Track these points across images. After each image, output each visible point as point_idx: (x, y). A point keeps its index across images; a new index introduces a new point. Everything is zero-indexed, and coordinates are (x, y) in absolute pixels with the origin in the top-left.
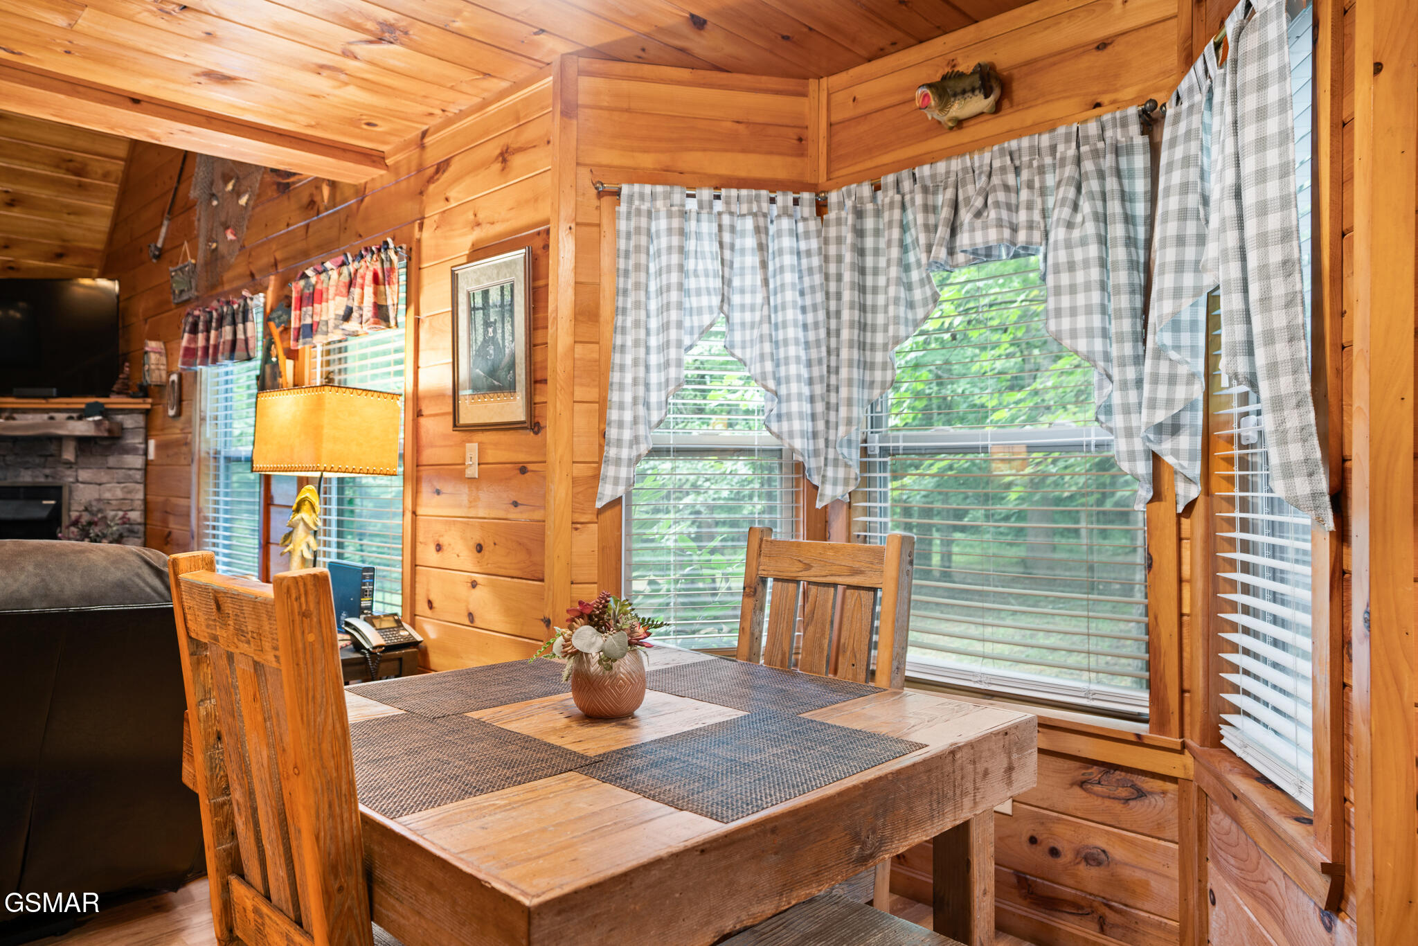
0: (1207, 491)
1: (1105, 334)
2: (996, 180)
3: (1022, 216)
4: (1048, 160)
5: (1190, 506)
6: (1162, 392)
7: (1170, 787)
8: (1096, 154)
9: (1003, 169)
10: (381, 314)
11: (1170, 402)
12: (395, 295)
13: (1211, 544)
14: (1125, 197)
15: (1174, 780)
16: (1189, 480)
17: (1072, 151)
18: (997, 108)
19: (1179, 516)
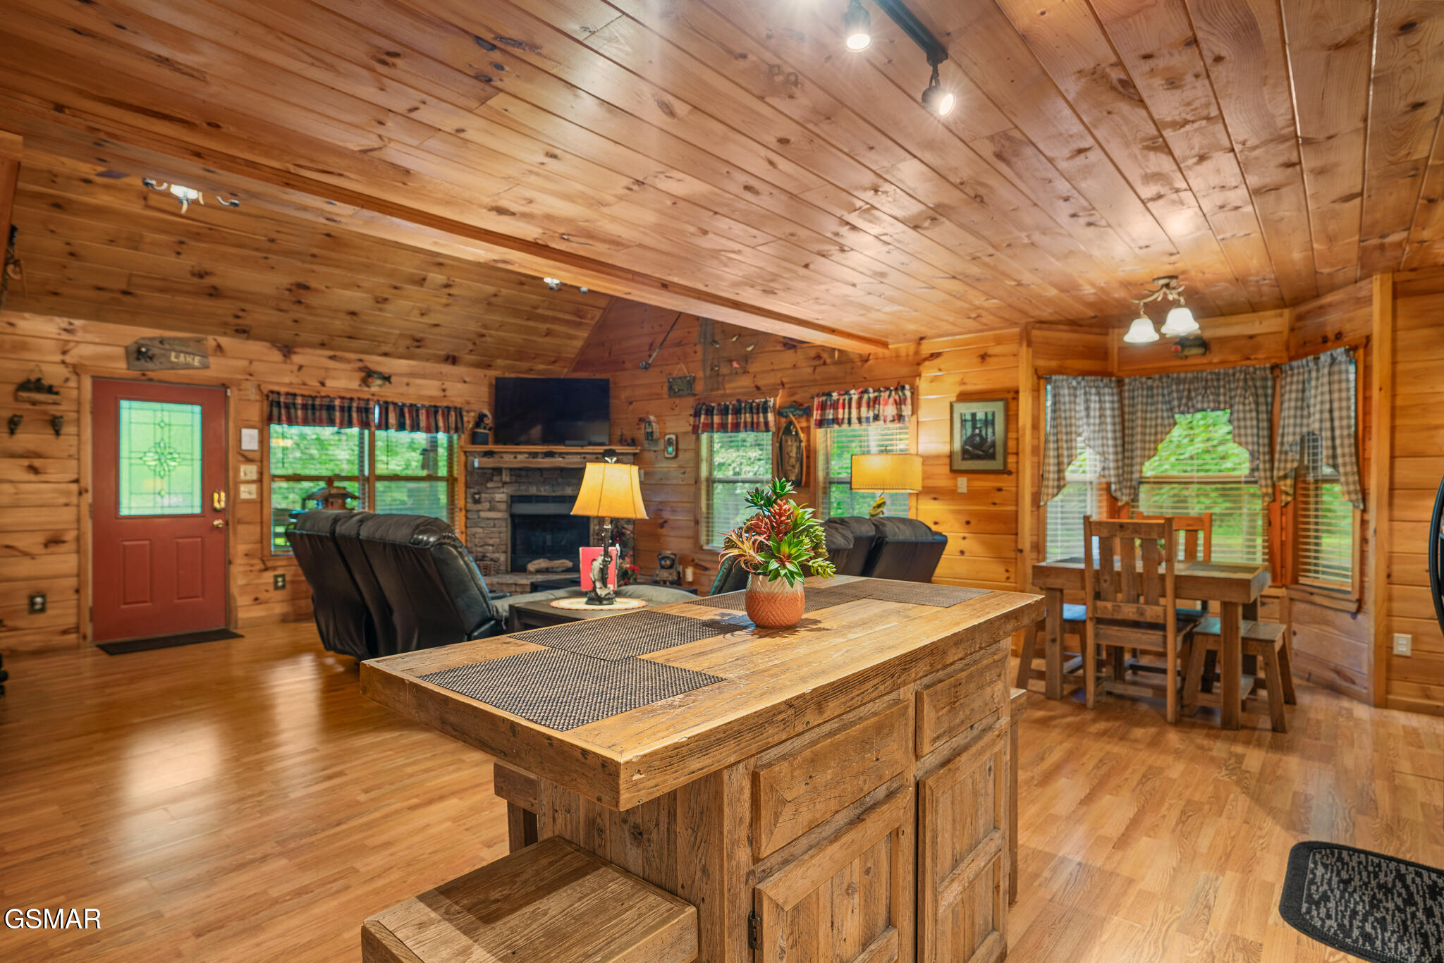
0: (1295, 499)
1: (1258, 444)
2: (1210, 384)
3: (1222, 398)
4: (1232, 378)
5: (1287, 504)
6: (1282, 465)
7: (1276, 601)
8: (1253, 379)
9: (1212, 380)
10: (899, 417)
11: (1285, 469)
12: (907, 410)
13: (1295, 516)
14: (1266, 396)
15: (1278, 598)
16: (1287, 494)
17: (1242, 376)
18: (1204, 354)
19: (1282, 507)
